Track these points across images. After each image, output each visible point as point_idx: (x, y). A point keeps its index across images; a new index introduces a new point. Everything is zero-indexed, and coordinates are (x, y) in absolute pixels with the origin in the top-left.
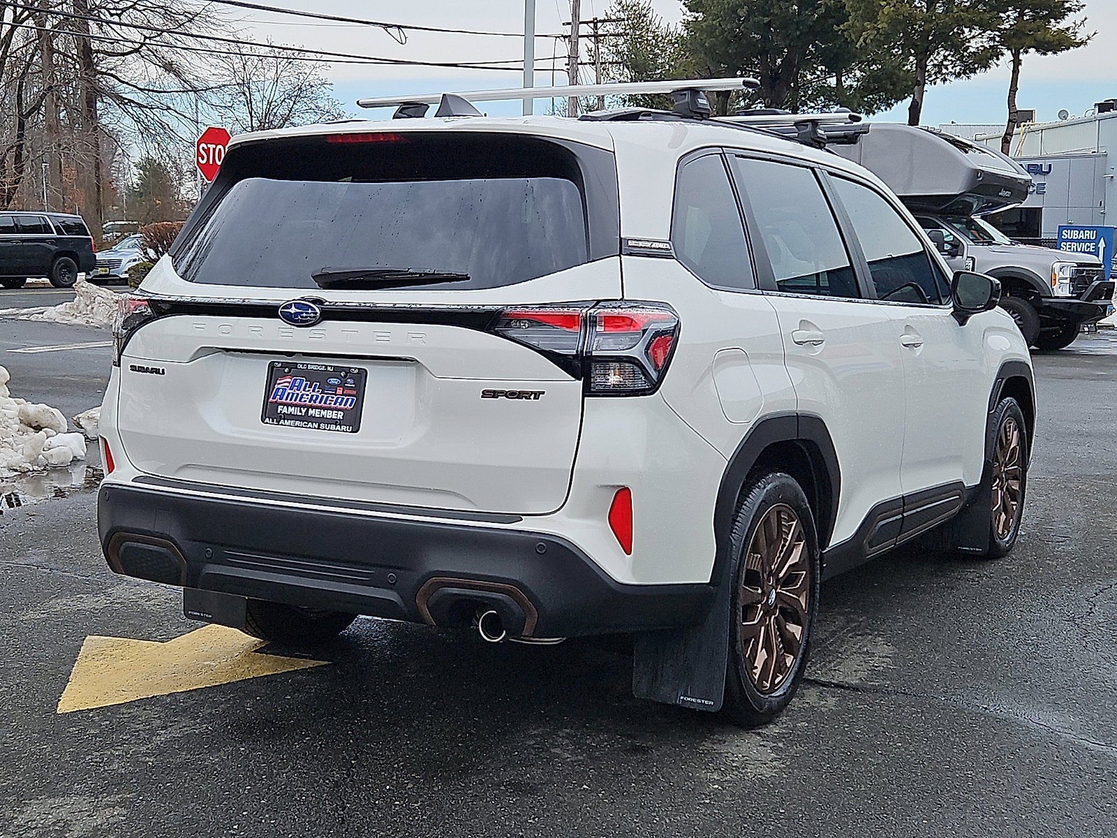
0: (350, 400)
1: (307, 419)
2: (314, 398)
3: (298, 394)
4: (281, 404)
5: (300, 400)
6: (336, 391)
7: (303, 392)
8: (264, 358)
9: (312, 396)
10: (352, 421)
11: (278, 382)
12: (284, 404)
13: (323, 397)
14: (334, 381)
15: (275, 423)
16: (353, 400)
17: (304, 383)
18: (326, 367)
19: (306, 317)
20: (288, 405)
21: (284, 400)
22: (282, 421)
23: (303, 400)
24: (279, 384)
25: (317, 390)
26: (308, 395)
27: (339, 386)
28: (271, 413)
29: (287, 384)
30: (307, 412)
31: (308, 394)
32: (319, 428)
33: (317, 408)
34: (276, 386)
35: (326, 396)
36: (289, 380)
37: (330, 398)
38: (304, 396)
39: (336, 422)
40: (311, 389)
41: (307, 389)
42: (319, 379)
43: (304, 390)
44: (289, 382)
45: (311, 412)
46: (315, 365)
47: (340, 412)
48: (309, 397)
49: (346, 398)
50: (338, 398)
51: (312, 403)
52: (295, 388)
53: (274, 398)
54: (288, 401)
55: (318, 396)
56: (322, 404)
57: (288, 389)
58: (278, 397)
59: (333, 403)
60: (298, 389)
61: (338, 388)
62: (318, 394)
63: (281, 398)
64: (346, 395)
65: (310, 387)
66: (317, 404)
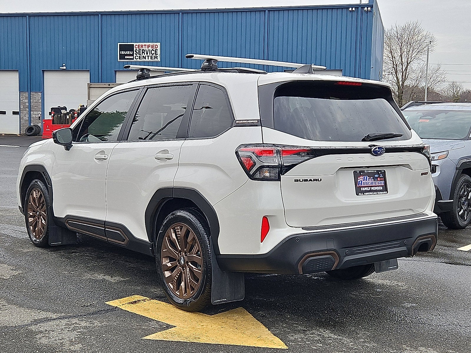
1: (371, 191)
2: (372, 183)
3: (367, 182)
4: (362, 187)
5: (368, 185)
6: (378, 179)
7: (368, 181)
8: (351, 170)
10: (385, 189)
11: (358, 178)
12: (363, 187)
13: (374, 182)
14: (376, 176)
15: (363, 194)
17: (368, 178)
18: (374, 171)
20: (364, 187)
21: (362, 185)
22: (365, 194)
23: (369, 184)
24: (359, 179)
25: (372, 180)
26: (370, 182)
27: (378, 177)
28: (359, 191)
29: (362, 179)
30: (371, 189)
31: (370, 181)
32: (377, 194)
33: (373, 186)
34: (358, 180)
35: (375, 182)
36: (362, 177)
37: (377, 182)
38: (369, 183)
39: (380, 191)
40: (370, 180)
41: (369, 180)
42: (371, 175)
43: (368, 180)
44: (363, 178)
45: (372, 188)
46: (371, 170)
47: (381, 187)
48: (370, 183)
49: (381, 181)
50: (379, 182)
51: (372, 185)
52: (365, 180)
53: (359, 185)
54: (364, 185)
55: (373, 182)
56: (375, 185)
57: (363, 181)
58: (360, 184)
59: (378, 184)
60: (366, 181)
61: (378, 178)
62: (373, 181)
63: (361, 185)
64: (381, 180)
65: (370, 179)
66: (373, 185)
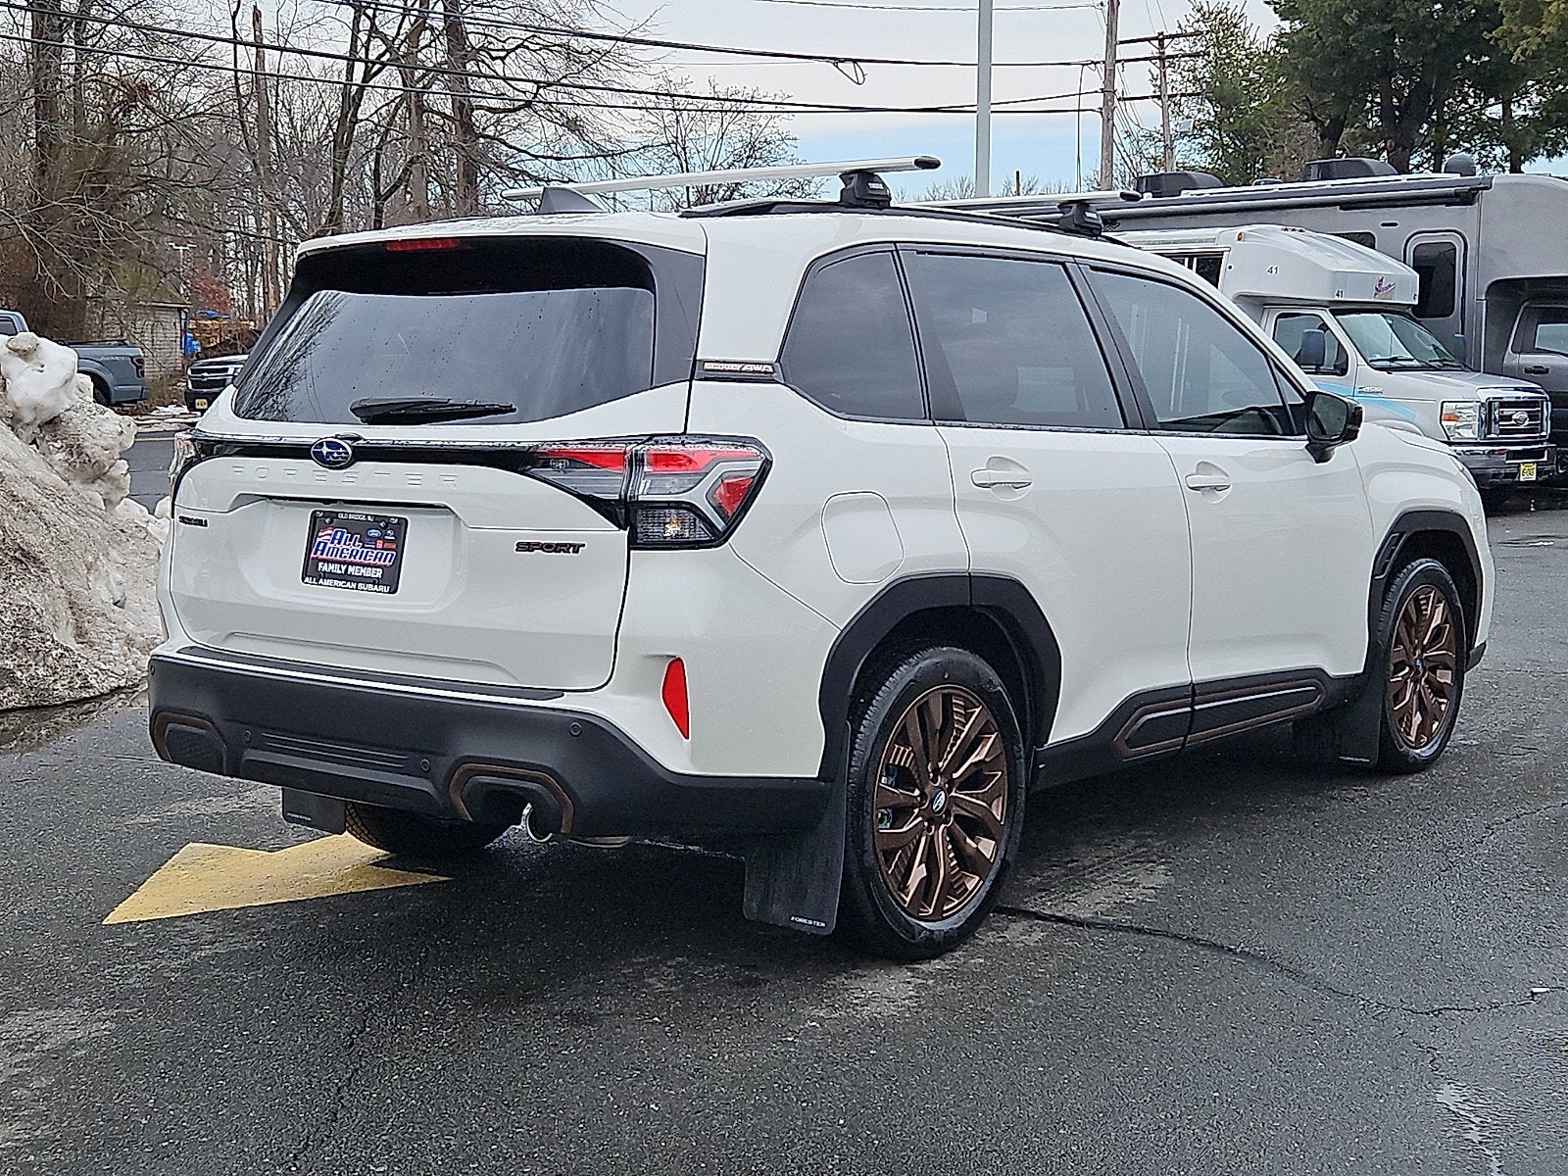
0: (389, 556)
1: (345, 577)
2: (354, 554)
3: (338, 549)
4: (321, 560)
5: (340, 556)
6: (376, 545)
7: (344, 547)
8: (305, 506)
9: (353, 551)
10: (390, 580)
11: (320, 534)
12: (324, 561)
13: (363, 552)
14: (374, 533)
15: (314, 582)
16: (393, 555)
17: (345, 535)
18: (367, 516)
19: (338, 458)
20: (328, 562)
21: (324, 556)
22: (321, 581)
23: (343, 555)
24: (320, 537)
25: (357, 543)
26: (348, 550)
27: (379, 538)
28: (311, 571)
29: (328, 537)
30: (346, 570)
31: (349, 548)
32: (357, 589)
33: (356, 564)
34: (318, 540)
35: (366, 550)
36: (330, 532)
37: (370, 553)
38: (345, 551)
39: (375, 582)
40: (352, 543)
41: (348, 543)
42: (358, 531)
43: (345, 544)
44: (330, 535)
45: (351, 569)
46: (359, 514)
47: (378, 570)
48: (350, 552)
49: (385, 553)
50: (378, 553)
51: (352, 558)
52: (336, 541)
53: (315, 554)
54: (329, 557)
55: (358, 551)
56: (362, 560)
57: (329, 543)
58: (319, 552)
59: (373, 558)
60: (339, 543)
61: (378, 541)
62: (358, 548)
63: (322, 554)
64: (386, 550)
65: (350, 540)
66: (357, 560)
